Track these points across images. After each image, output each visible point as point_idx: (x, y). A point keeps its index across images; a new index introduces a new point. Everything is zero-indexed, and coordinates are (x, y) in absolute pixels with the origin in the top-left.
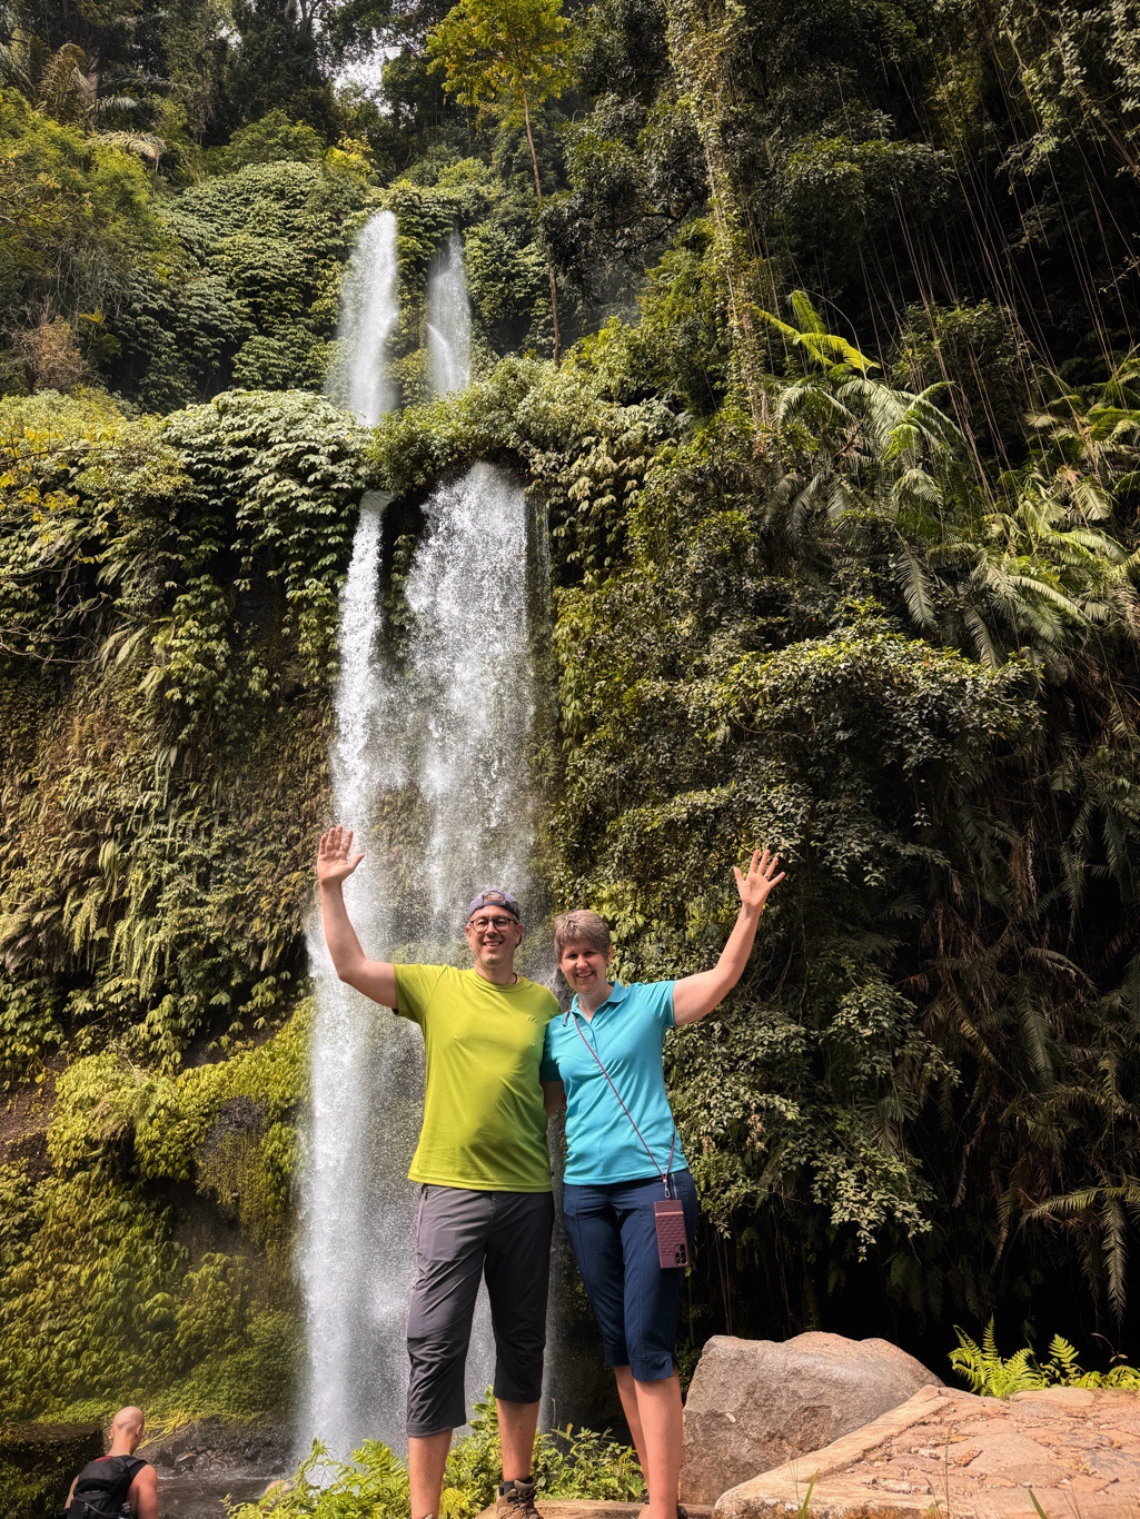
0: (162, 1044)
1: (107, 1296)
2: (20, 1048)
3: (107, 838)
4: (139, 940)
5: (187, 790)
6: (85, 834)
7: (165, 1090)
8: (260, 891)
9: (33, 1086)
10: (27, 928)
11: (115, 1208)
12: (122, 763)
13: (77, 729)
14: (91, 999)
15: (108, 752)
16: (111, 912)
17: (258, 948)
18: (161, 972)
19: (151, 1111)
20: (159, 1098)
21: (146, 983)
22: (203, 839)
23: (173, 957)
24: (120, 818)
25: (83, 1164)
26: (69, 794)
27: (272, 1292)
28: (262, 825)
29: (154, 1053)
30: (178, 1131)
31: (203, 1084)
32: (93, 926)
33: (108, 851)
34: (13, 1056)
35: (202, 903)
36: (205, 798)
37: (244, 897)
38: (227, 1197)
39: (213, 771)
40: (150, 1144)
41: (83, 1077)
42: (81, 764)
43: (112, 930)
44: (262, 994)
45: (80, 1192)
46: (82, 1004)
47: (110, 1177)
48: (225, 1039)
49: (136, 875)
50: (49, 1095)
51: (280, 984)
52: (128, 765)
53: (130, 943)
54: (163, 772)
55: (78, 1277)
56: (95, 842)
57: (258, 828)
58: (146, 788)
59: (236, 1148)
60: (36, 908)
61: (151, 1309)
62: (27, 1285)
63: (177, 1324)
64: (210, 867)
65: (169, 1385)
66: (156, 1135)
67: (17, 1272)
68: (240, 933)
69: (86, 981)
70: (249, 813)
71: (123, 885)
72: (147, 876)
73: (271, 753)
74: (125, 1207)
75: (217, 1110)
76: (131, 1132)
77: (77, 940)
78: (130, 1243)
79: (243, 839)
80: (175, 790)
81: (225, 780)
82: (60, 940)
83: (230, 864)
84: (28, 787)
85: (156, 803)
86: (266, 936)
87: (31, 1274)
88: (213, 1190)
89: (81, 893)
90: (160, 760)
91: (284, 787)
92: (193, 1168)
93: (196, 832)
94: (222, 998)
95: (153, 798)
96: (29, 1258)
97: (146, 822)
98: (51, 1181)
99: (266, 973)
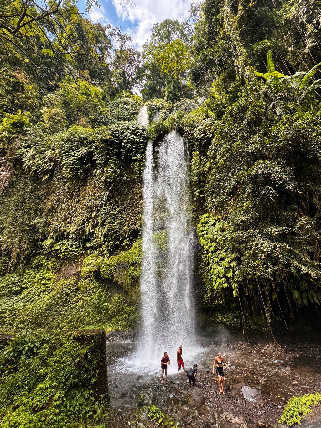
0: (105, 252)
1: (94, 303)
2: (75, 254)
3: (94, 211)
4: (100, 232)
5: (110, 201)
6: (89, 210)
7: (106, 261)
8: (126, 221)
9: (78, 262)
10: (77, 230)
11: (95, 286)
12: (97, 195)
13: (88, 189)
14: (90, 244)
15: (94, 194)
16: (95, 226)
17: (125, 233)
18: (105, 238)
19: (104, 264)
20: (105, 262)
21: (102, 240)
22: (114, 210)
23: (108, 235)
24: (97, 207)
25: (89, 276)
26: (86, 202)
27: (131, 302)
28: (126, 207)
29: (103, 254)
30: (109, 269)
31: (115, 259)
32: (91, 229)
33: (94, 213)
34: (74, 256)
35: (114, 223)
36: (114, 202)
37: (122, 222)
38: (120, 282)
39: (116, 197)
40: (104, 271)
41: (88, 259)
42: (89, 196)
43: (95, 230)
44: (126, 242)
45: (88, 282)
46: (88, 245)
47: (94, 279)
48: (118, 251)
49: (100, 218)
50: (82, 263)
51: (130, 240)
52: (98, 196)
53: (99, 232)
54: (106, 196)
55: (87, 300)
56: (91, 212)
57: (125, 208)
58: (102, 200)
59: (122, 272)
60: (79, 225)
61: (104, 306)
62: (76, 302)
63: (109, 309)
64: (115, 216)
65: (107, 322)
66: (105, 269)
67: (75, 299)
68: (122, 229)
69: (89, 240)
70: (123, 205)
71: (97, 220)
72: (102, 218)
73: (128, 193)
74: (98, 285)
75: (118, 264)
76: (99, 269)
77: (87, 231)
78: (99, 292)
79: (122, 210)
80: (108, 200)
81: (118, 198)
82: (84, 232)
83: (119, 215)
84: (78, 202)
85: (104, 203)
86: (127, 230)
87: (78, 299)
88: (117, 281)
89: (88, 223)
90: (105, 194)
91: (131, 200)
92: (112, 276)
93: (112, 209)
94: (118, 243)
95: (104, 202)
96: (77, 296)
97: (102, 207)
98: (82, 280)
99: (127, 238)
